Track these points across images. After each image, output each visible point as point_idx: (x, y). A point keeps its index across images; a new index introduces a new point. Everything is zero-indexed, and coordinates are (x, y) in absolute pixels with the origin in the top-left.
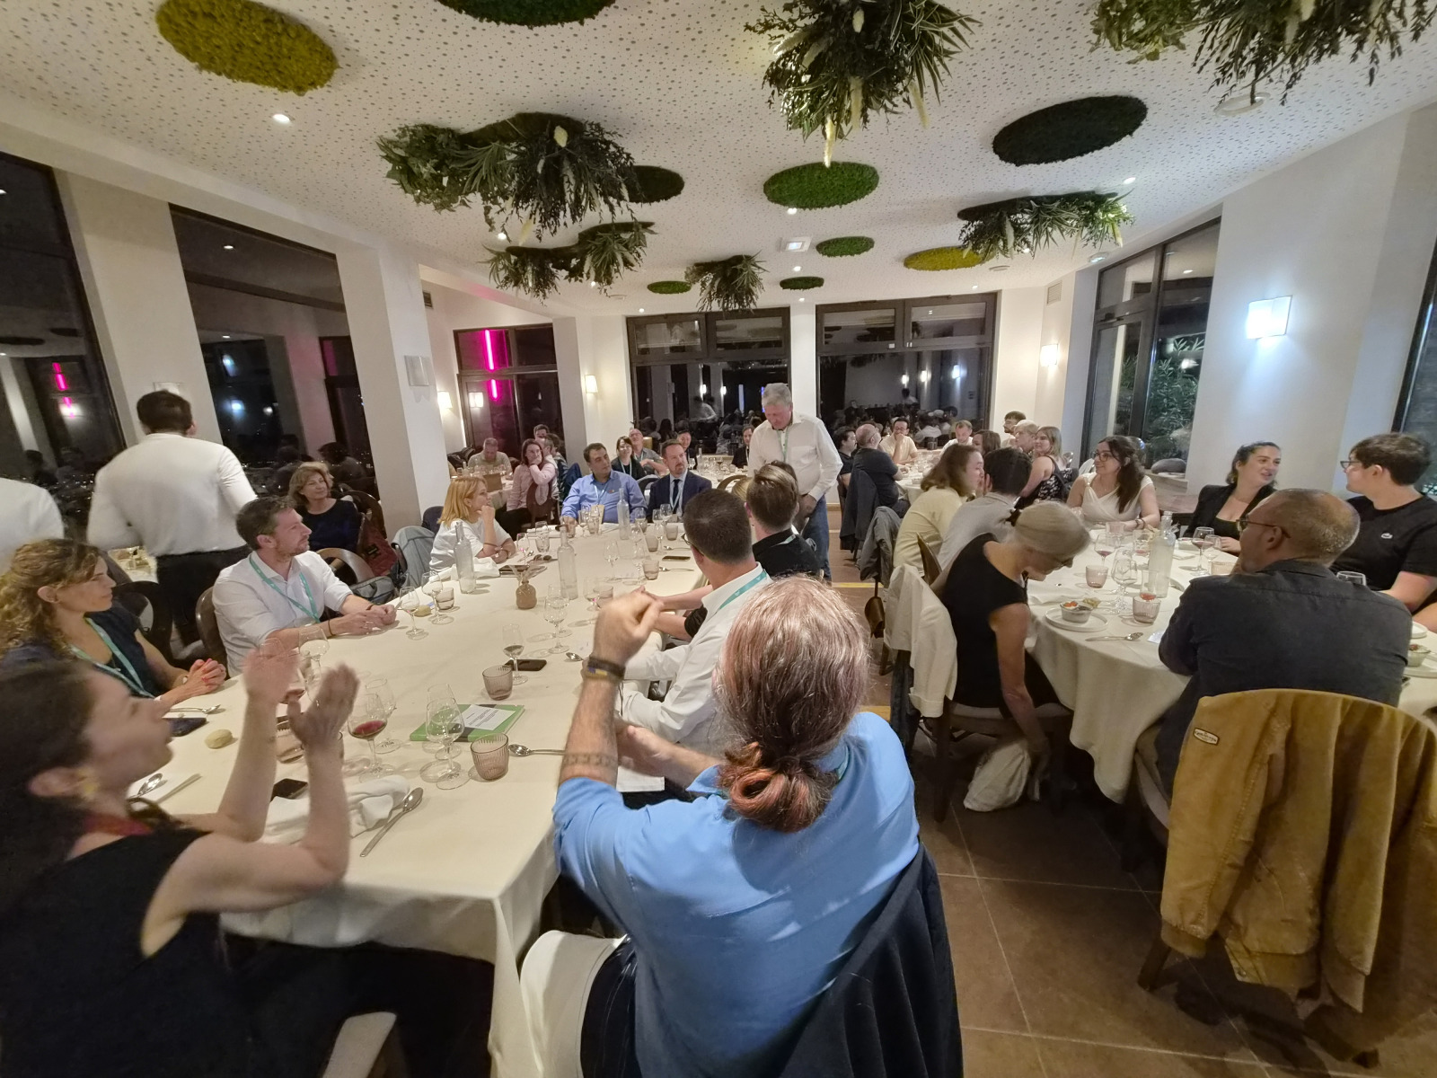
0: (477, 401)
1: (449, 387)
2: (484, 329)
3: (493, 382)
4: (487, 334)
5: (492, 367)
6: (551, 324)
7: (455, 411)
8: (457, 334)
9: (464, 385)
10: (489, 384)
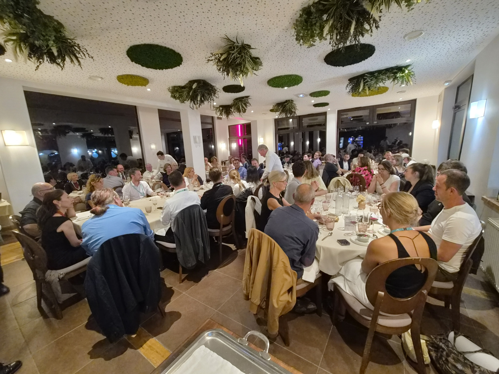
0: (234, 146)
1: (226, 141)
2: (238, 125)
3: (240, 140)
4: (239, 126)
5: (240, 135)
6: (250, 123)
7: (227, 148)
8: (229, 126)
9: (230, 141)
10: (239, 140)
